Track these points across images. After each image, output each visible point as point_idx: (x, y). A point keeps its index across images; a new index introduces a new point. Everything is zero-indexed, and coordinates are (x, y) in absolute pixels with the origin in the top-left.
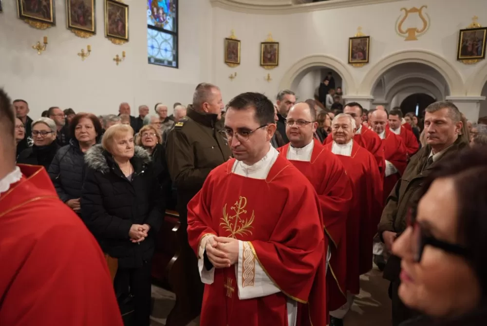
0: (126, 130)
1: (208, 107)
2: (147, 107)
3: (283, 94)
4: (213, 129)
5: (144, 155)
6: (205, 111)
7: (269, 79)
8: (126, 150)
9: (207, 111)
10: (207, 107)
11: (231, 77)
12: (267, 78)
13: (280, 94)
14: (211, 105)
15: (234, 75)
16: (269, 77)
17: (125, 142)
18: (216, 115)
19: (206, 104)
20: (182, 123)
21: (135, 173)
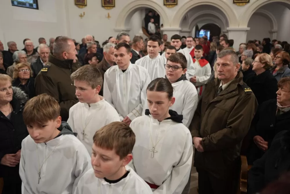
0: (5, 79)
1: (67, 55)
2: (15, 43)
3: (121, 35)
4: (71, 70)
5: (21, 97)
6: (64, 58)
7: (109, 16)
8: (6, 96)
9: (66, 58)
10: (65, 55)
11: (81, 16)
12: (107, 16)
13: (119, 36)
14: (69, 53)
15: (83, 14)
16: (109, 15)
17: (5, 89)
18: (73, 60)
19: (65, 53)
20: (47, 69)
21: (14, 112)
